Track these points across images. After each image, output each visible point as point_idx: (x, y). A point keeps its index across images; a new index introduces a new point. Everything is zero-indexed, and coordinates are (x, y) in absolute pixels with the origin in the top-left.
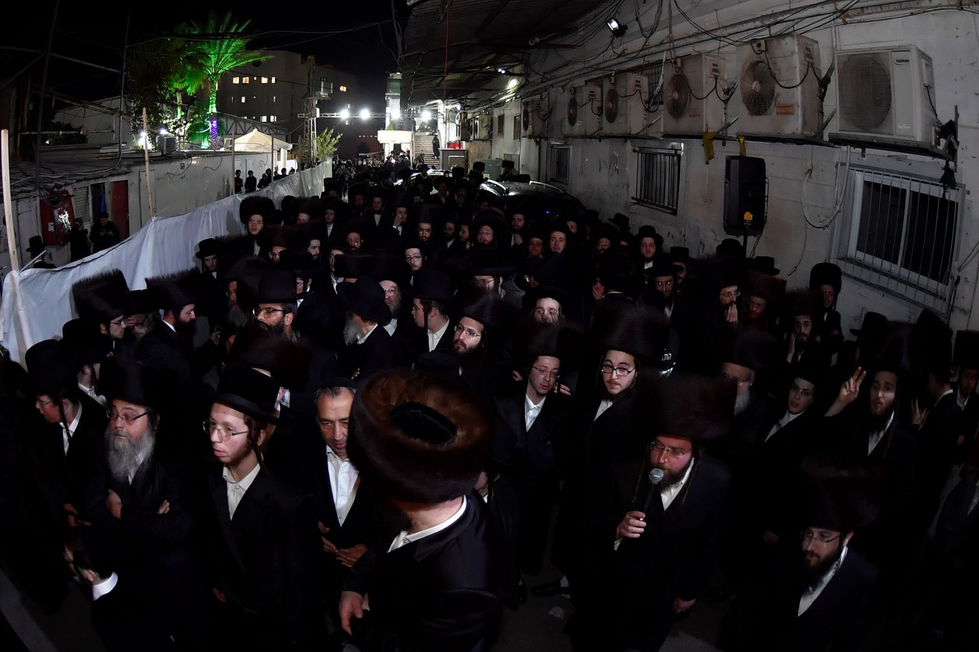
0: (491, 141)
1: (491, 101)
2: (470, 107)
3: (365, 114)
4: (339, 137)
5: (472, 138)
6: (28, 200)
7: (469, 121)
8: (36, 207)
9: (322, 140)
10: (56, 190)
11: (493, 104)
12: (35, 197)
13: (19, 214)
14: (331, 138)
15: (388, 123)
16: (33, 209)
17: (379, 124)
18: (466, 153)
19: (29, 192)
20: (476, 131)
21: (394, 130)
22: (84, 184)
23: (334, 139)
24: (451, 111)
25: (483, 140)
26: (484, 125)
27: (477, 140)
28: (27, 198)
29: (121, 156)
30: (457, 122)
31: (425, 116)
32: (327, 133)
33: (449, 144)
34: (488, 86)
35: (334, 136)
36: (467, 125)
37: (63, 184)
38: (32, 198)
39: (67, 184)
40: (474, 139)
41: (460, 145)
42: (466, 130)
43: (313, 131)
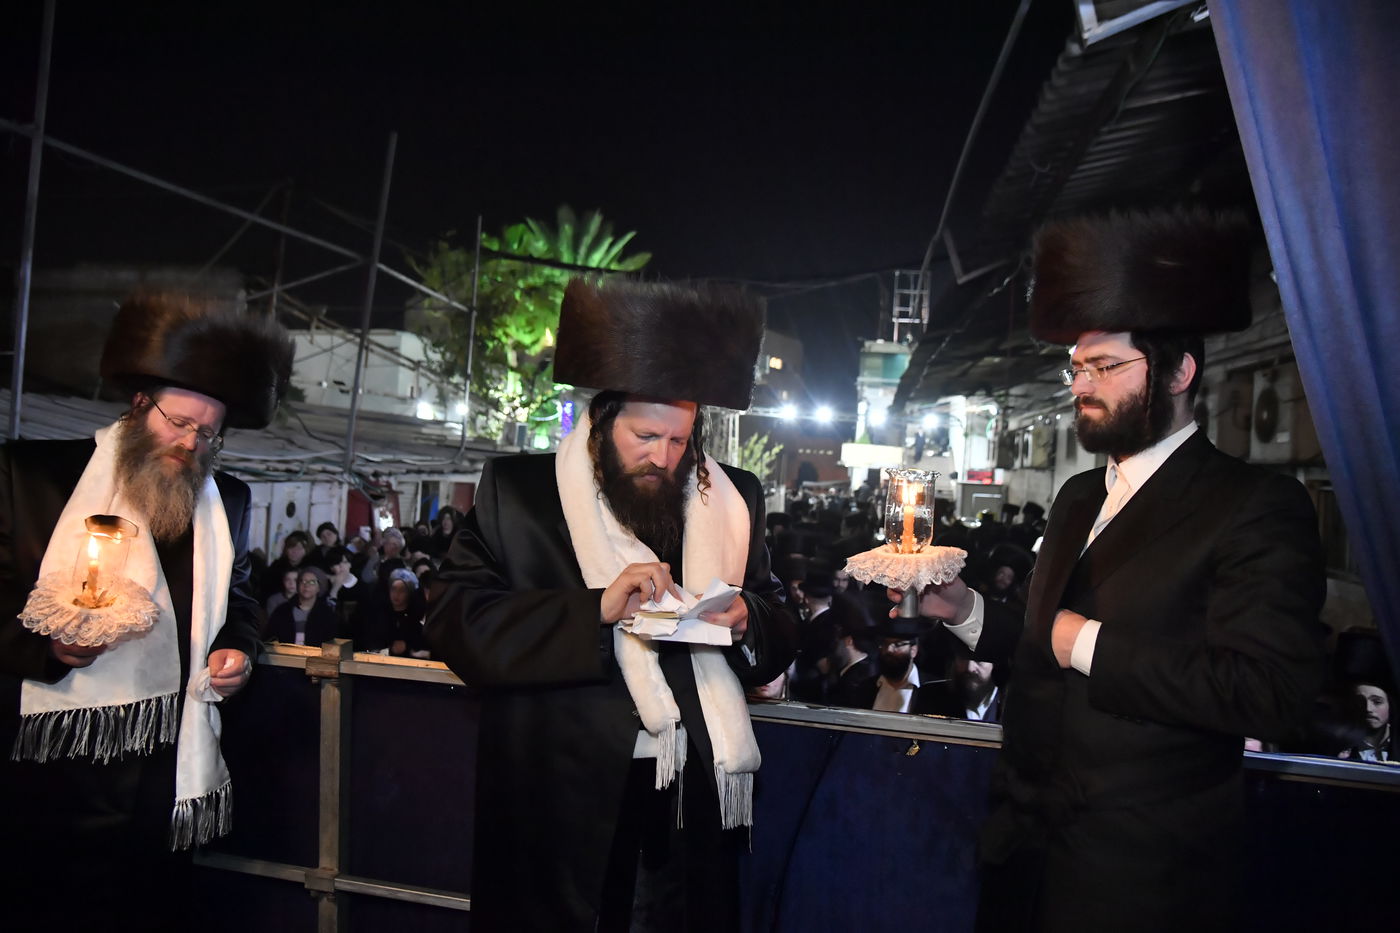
0: (1053, 471)
1: (1054, 401)
2: (1017, 410)
3: (824, 415)
4: (776, 450)
5: (1017, 464)
6: (328, 485)
7: (1012, 435)
8: (341, 500)
9: (747, 453)
10: (372, 479)
11: (1060, 406)
12: (341, 483)
13: (312, 504)
14: (764, 451)
15: (860, 431)
16: (335, 502)
17: (846, 433)
18: (1004, 490)
19: (334, 473)
20: (1025, 451)
21: (872, 443)
22: (413, 478)
23: (767, 454)
24: (979, 415)
25: (1038, 468)
26: (1042, 441)
27: (1028, 468)
28: (327, 482)
29: (465, 445)
30: (990, 435)
31: (928, 421)
32: (756, 442)
33: (971, 474)
34: (1048, 376)
35: (768, 448)
36: (1008, 441)
37: (387, 471)
38: (336, 484)
39: (390, 474)
40: (1022, 467)
41: (992, 477)
42: (1007, 450)
43: (734, 435)
